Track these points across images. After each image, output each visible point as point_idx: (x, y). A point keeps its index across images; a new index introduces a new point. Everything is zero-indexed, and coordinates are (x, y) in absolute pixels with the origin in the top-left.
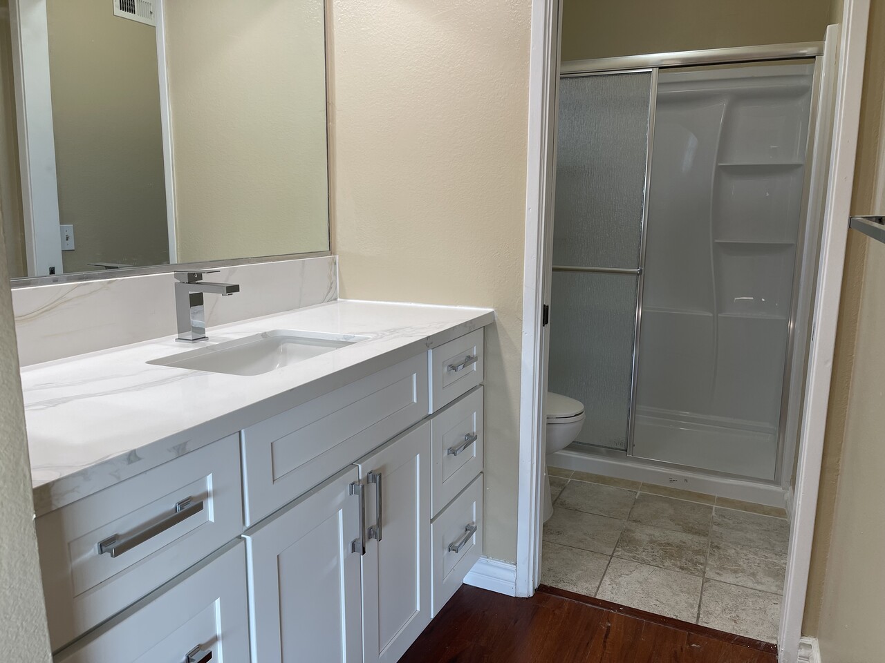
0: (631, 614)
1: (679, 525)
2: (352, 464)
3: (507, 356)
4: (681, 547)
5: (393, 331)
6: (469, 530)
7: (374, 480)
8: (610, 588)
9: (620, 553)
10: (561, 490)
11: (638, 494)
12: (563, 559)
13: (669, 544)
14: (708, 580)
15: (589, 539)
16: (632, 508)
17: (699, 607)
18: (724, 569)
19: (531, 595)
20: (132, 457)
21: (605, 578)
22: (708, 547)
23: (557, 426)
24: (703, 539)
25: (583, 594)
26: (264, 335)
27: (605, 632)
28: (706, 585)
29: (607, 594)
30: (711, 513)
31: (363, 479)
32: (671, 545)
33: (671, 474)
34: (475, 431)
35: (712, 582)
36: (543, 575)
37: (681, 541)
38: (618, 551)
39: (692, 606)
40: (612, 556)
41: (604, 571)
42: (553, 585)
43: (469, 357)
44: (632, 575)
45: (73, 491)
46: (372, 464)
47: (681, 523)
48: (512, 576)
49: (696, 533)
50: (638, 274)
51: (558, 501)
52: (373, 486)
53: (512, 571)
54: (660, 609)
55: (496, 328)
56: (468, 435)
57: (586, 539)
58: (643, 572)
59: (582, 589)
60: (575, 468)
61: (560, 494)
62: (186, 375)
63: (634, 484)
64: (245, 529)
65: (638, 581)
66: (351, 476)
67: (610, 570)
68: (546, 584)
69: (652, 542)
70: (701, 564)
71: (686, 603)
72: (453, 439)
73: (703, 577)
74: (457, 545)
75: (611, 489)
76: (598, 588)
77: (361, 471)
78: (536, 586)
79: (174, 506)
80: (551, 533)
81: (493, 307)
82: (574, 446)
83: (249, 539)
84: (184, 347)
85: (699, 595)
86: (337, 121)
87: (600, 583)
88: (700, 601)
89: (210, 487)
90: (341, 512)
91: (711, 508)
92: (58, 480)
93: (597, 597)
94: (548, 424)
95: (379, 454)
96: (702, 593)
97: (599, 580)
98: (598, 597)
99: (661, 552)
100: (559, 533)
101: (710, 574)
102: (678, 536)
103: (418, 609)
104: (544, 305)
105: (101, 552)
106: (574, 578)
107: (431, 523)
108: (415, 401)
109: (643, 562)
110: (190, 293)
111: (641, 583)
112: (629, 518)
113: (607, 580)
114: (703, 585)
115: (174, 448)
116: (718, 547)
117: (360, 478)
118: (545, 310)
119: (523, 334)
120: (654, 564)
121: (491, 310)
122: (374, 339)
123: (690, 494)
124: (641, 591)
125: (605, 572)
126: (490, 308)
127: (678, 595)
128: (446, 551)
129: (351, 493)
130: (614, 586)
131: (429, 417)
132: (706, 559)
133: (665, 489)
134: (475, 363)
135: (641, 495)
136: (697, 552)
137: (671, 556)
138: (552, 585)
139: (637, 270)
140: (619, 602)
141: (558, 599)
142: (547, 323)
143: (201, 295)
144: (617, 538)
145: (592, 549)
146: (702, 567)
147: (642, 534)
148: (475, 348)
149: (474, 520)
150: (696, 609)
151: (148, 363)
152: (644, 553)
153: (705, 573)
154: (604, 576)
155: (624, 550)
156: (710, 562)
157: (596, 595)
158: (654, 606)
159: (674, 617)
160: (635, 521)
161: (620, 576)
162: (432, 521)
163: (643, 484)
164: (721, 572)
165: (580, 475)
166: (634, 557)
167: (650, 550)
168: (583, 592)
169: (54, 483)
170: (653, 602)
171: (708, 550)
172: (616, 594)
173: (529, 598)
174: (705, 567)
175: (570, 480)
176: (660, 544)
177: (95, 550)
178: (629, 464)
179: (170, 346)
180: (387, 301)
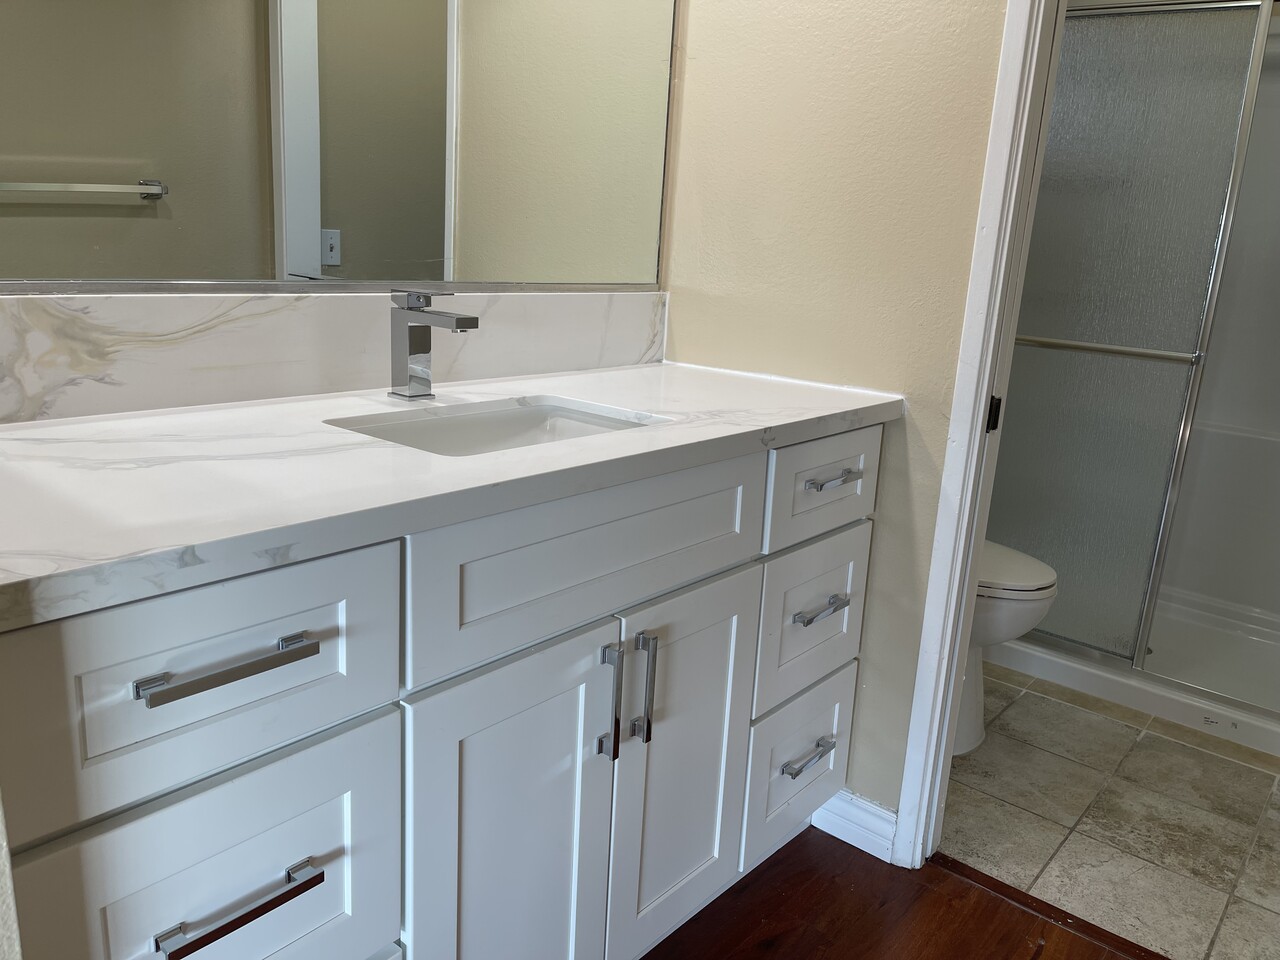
0: (1083, 932)
1: (1206, 798)
2: (613, 616)
3: (918, 478)
4: (1201, 837)
5: (712, 414)
6: (823, 746)
7: (645, 645)
8: (1057, 882)
9: (1087, 828)
10: (1005, 704)
11: (1142, 734)
12: (986, 819)
13: (1181, 828)
14: (1238, 901)
15: (1037, 793)
16: (1126, 756)
17: (1212, 943)
18: (1274, 886)
19: (918, 867)
20: (188, 556)
21: (1052, 864)
22: (1251, 844)
23: (1004, 603)
24: (1246, 830)
25: (1007, 882)
26: (522, 401)
27: (1032, 953)
28: (1233, 908)
29: (1048, 891)
30: (1270, 786)
31: (629, 641)
32: (1185, 831)
33: (1208, 711)
34: (849, 591)
35: (1246, 906)
36: (945, 838)
37: (1204, 827)
38: (1086, 824)
39: (1199, 940)
40: (1072, 830)
41: (1052, 852)
42: (959, 858)
43: (849, 472)
44: (1101, 868)
45: (75, 596)
46: (646, 620)
47: (1212, 796)
48: (889, 830)
49: (1233, 817)
50: (1192, 364)
51: (997, 722)
52: (644, 655)
53: (889, 822)
54: (1140, 934)
55: (905, 429)
56: (835, 596)
57: (1032, 794)
58: (1124, 867)
59: (1007, 873)
60: (1037, 672)
61: (1003, 711)
62: (362, 445)
63: (1138, 717)
64: (403, 694)
65: (1111, 881)
66: (606, 635)
67: (1063, 853)
68: (947, 853)
69: (1150, 818)
70: (1233, 871)
71: (1191, 933)
72: (805, 598)
73: (1231, 894)
74: (797, 766)
75: (1095, 717)
76: (1037, 878)
77: (626, 629)
78: (929, 854)
79: (275, 642)
80: (973, 773)
81: (903, 393)
82: (1034, 637)
83: (409, 710)
84: (394, 405)
85: (1217, 923)
86: (687, 76)
87: (1042, 871)
88: (1216, 933)
89: (342, 621)
90: (582, 688)
91: (1273, 778)
92: (49, 577)
93: (1030, 893)
94: (980, 598)
95: (659, 605)
96: (1221, 920)
97: (1041, 866)
98: (1033, 893)
99: (1163, 838)
100: (986, 774)
101: (1244, 890)
102: (1201, 818)
103: (716, 855)
104: (993, 397)
105: (138, 696)
106: (996, 854)
107: (751, 725)
108: (737, 530)
109: (1127, 850)
110: (410, 324)
111: (1115, 883)
112: (1116, 771)
113: (1054, 868)
114: (1227, 907)
115: (266, 551)
116: (1270, 848)
117: (623, 639)
118: (994, 406)
119: (948, 442)
120: (1144, 854)
121: (898, 397)
122: (680, 423)
123: (1238, 749)
124: (1112, 899)
125: (1054, 854)
126: (897, 393)
127: (1177, 916)
128: (777, 774)
129: (603, 662)
130: (1066, 880)
131: (762, 559)
132: (1244, 864)
133: (1195, 733)
134: (860, 481)
135: (1147, 736)
136: (1229, 850)
137: (1180, 849)
138: (957, 857)
139: (1190, 356)
140: (1067, 908)
141: (962, 882)
142: (995, 427)
143: (427, 330)
144: (1087, 802)
145: (1040, 813)
146: (1233, 876)
147: (1136, 803)
148: (862, 457)
149: (835, 732)
150: (1206, 946)
151: (328, 422)
152: (1132, 836)
153: (1235, 886)
154: (1051, 859)
155: (1097, 823)
156: (1248, 871)
157: (1029, 888)
158: (1130, 928)
159: (1162, 953)
160: (1127, 778)
161: (1080, 866)
162: (753, 723)
163: (1156, 720)
164: (1266, 892)
165: (1042, 686)
166: (1112, 839)
167: (1144, 831)
168: (1008, 880)
169: (40, 579)
170: (1129, 920)
171: (1251, 850)
172: (1066, 894)
173: (913, 869)
174: (1239, 877)
175: (1024, 691)
176: (1165, 826)
177: (128, 691)
178: (1134, 682)
179: (377, 402)
180: (735, 369)
